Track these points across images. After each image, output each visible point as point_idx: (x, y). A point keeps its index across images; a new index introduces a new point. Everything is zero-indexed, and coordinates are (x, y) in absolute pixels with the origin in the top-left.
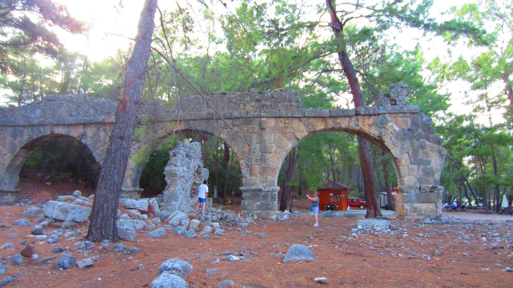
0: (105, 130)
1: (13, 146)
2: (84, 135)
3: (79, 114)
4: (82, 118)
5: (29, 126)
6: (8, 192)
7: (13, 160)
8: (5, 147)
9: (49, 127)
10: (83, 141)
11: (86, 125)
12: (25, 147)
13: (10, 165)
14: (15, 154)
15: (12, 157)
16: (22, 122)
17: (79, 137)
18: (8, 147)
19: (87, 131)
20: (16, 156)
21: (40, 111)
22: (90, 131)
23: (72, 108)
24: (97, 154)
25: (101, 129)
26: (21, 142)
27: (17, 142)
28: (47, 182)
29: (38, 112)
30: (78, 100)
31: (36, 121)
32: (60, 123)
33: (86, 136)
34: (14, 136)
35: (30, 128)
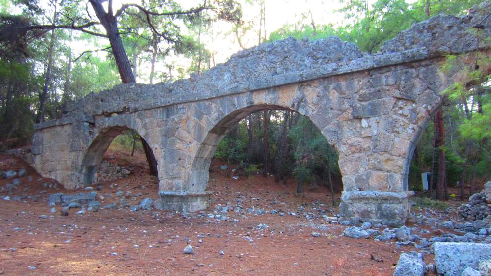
0: (338, 89)
1: (200, 129)
2: (301, 101)
3: (287, 69)
4: (294, 74)
5: (217, 97)
6: (197, 196)
7: (201, 151)
8: (189, 132)
9: (244, 96)
10: (302, 111)
11: (302, 83)
12: (213, 131)
13: (197, 158)
14: (203, 141)
15: (199, 146)
16: (208, 94)
17: (293, 105)
18: (192, 131)
19: (306, 93)
20: (204, 144)
21: (229, 74)
22: (311, 93)
23: (275, 63)
24: (329, 131)
25: (332, 86)
26: (209, 122)
27: (203, 123)
28: (234, 176)
29: (227, 76)
30: (283, 48)
31: (226, 90)
32: (262, 87)
33: (306, 101)
34: (200, 116)
35: (219, 101)
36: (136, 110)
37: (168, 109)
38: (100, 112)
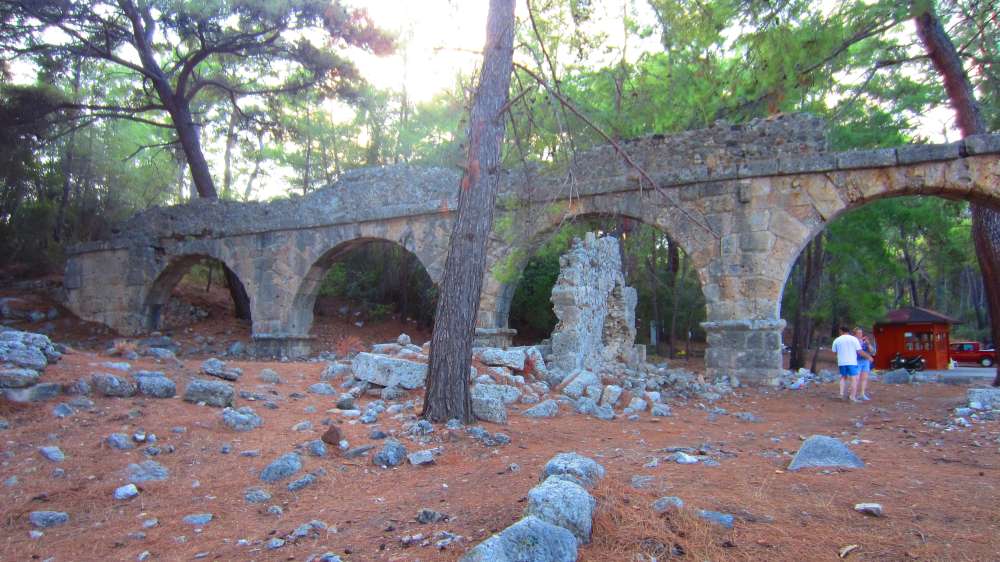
0: (443, 226)
1: (302, 262)
2: (409, 236)
3: (398, 199)
4: (403, 208)
5: (322, 226)
6: (299, 340)
7: (302, 286)
8: (289, 265)
9: (351, 226)
10: (409, 248)
11: (410, 218)
12: (317, 264)
13: (298, 295)
14: (305, 275)
15: (301, 281)
16: (311, 222)
17: (401, 241)
18: (293, 264)
19: (414, 229)
20: (307, 279)
21: (336, 199)
22: (419, 229)
23: (387, 191)
24: (433, 269)
25: (438, 223)
26: (312, 255)
27: (306, 256)
28: (358, 321)
29: (334, 201)
30: (395, 176)
31: (332, 219)
32: (369, 219)
33: (413, 237)
34: (301, 246)
35: (323, 230)
36: (222, 235)
37: (264, 237)
38: (169, 233)
